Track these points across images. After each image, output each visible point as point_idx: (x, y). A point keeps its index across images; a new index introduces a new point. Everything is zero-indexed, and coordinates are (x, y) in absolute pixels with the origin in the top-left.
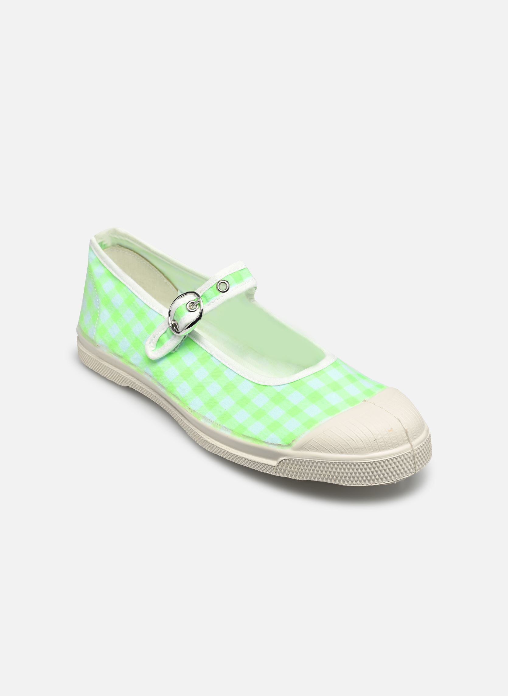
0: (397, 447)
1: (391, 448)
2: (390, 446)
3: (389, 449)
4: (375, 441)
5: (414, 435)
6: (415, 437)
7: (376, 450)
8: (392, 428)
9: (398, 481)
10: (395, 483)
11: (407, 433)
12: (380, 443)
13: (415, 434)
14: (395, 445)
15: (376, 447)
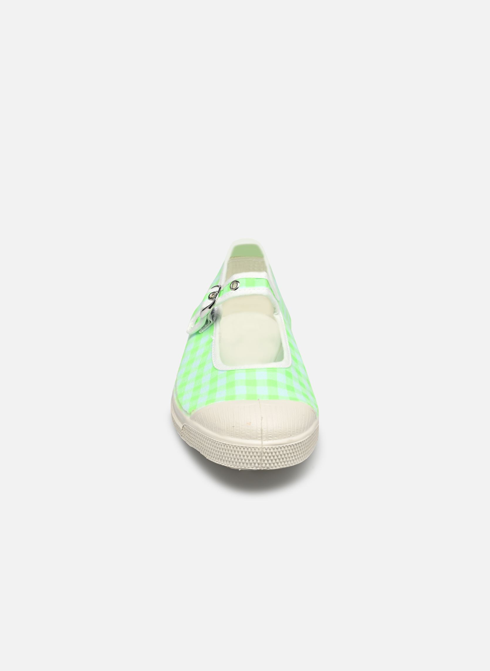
0: (248, 439)
1: (243, 438)
2: (243, 436)
3: (241, 438)
4: (233, 427)
5: (269, 436)
6: (271, 438)
7: (232, 435)
8: (250, 423)
9: (242, 469)
10: (240, 470)
11: (262, 430)
12: (236, 430)
13: (271, 436)
14: (248, 437)
15: (232, 433)
